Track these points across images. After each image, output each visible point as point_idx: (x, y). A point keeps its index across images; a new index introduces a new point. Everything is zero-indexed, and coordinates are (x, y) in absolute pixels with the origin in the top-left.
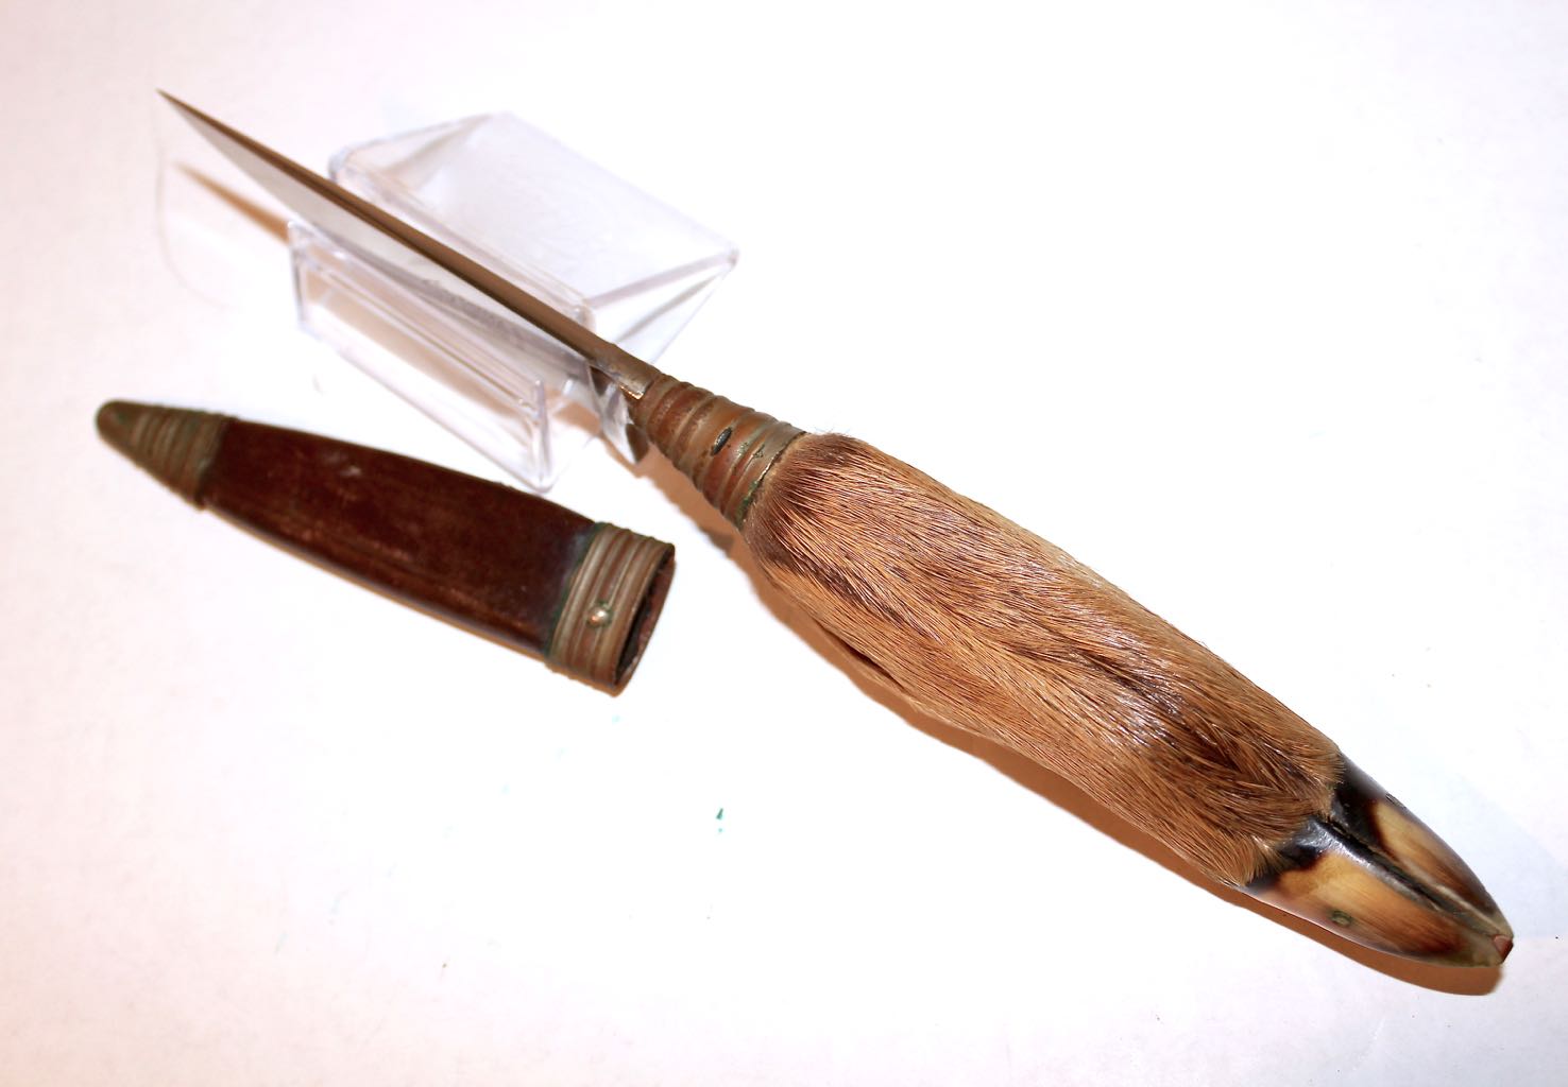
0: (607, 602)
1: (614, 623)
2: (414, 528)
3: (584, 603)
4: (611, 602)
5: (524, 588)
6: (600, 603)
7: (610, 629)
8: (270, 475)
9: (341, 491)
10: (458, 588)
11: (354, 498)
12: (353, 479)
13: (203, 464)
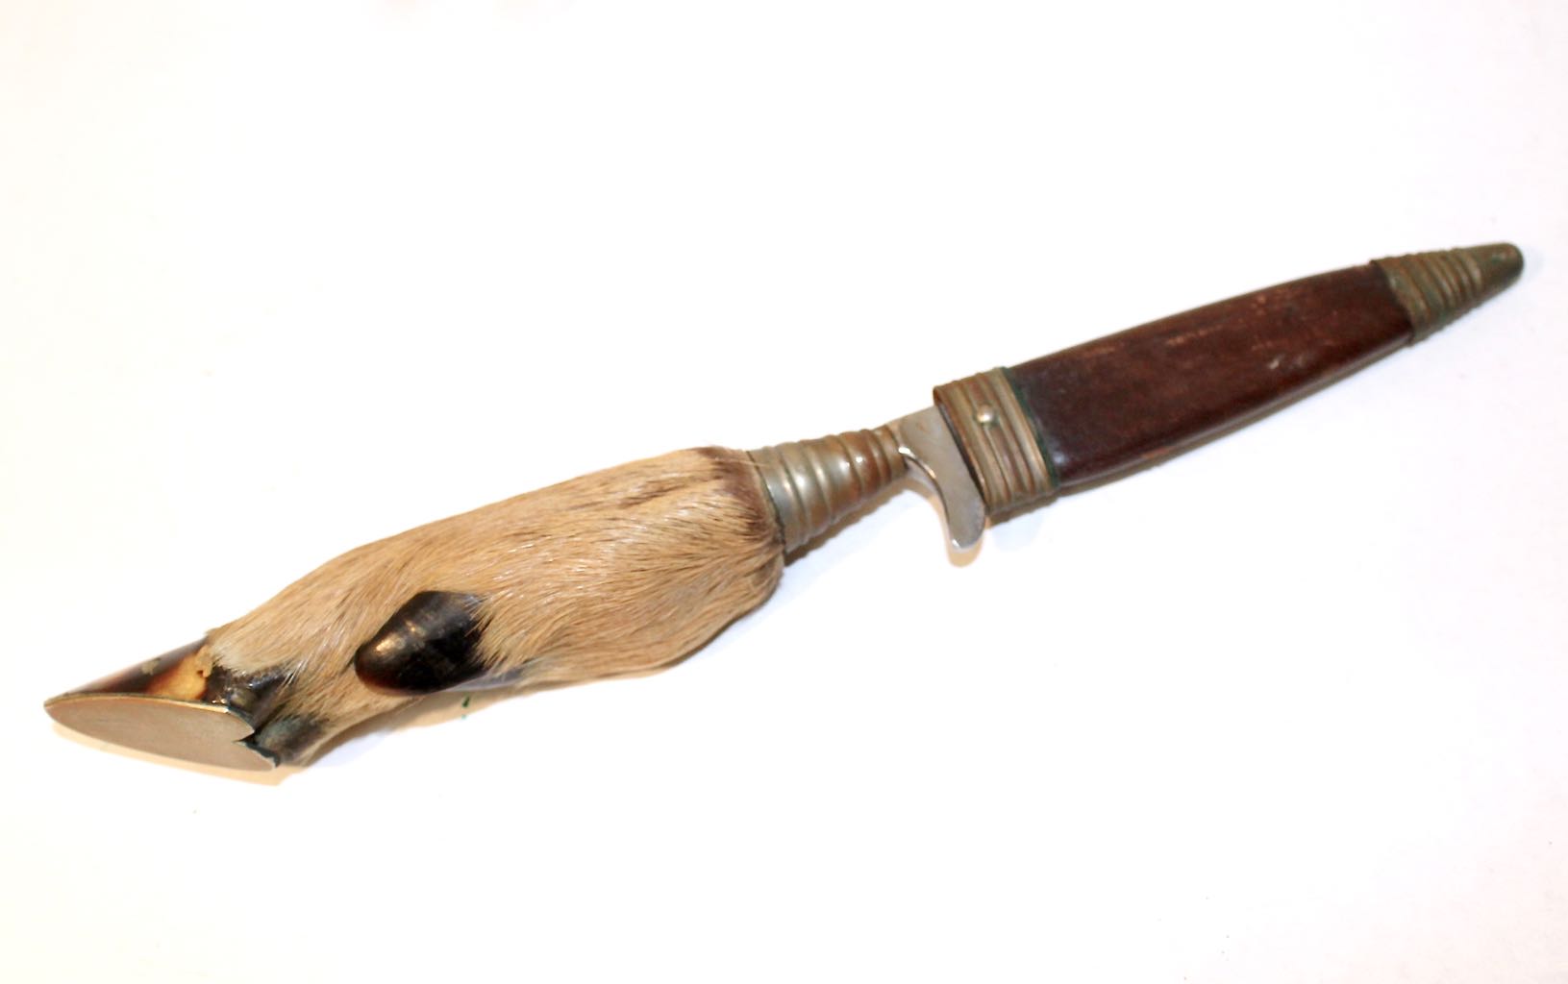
0: (990, 429)
1: (971, 420)
2: (1188, 365)
3: (1005, 415)
4: (988, 434)
5: (1062, 391)
6: (994, 424)
7: (970, 415)
8: (1335, 313)
9: (1269, 344)
10: (1111, 354)
11: (1254, 348)
12: (1271, 360)
13: (1393, 282)
